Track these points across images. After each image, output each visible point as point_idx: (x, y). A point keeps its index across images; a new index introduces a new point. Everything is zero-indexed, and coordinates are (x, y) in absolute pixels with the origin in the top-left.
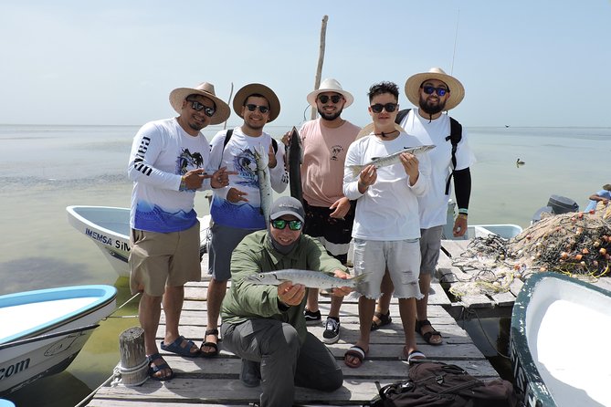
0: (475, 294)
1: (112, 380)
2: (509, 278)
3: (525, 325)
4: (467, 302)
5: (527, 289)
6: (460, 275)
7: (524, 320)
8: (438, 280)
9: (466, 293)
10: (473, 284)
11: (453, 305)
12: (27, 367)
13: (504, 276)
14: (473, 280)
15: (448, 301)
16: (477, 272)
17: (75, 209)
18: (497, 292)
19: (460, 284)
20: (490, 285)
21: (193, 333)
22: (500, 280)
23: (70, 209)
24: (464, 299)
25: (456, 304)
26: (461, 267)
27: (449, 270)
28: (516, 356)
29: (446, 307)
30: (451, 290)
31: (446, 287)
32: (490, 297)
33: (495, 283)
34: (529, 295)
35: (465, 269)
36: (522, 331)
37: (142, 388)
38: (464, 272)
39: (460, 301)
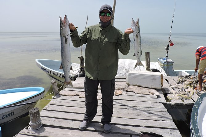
0: (177, 99)
1: (29, 126)
2: (192, 93)
3: (197, 116)
4: (173, 102)
5: (200, 100)
6: (172, 90)
7: (197, 113)
8: (163, 92)
9: (173, 98)
10: (177, 95)
11: (167, 103)
12: (13, 114)
13: (190, 92)
14: (177, 93)
15: (165, 102)
16: (179, 90)
17: (38, 60)
18: (186, 99)
19: (171, 94)
20: (183, 96)
21: (63, 109)
22: (188, 94)
23: (37, 60)
24: (172, 101)
25: (169, 103)
26: (173, 88)
27: (168, 88)
28: (192, 129)
29: (164, 104)
30: (167, 97)
31: (165, 95)
32: (183, 101)
33: (186, 95)
34: (200, 103)
35: (174, 88)
36: (196, 118)
37: (37, 131)
38: (174, 89)
39: (171, 101)
